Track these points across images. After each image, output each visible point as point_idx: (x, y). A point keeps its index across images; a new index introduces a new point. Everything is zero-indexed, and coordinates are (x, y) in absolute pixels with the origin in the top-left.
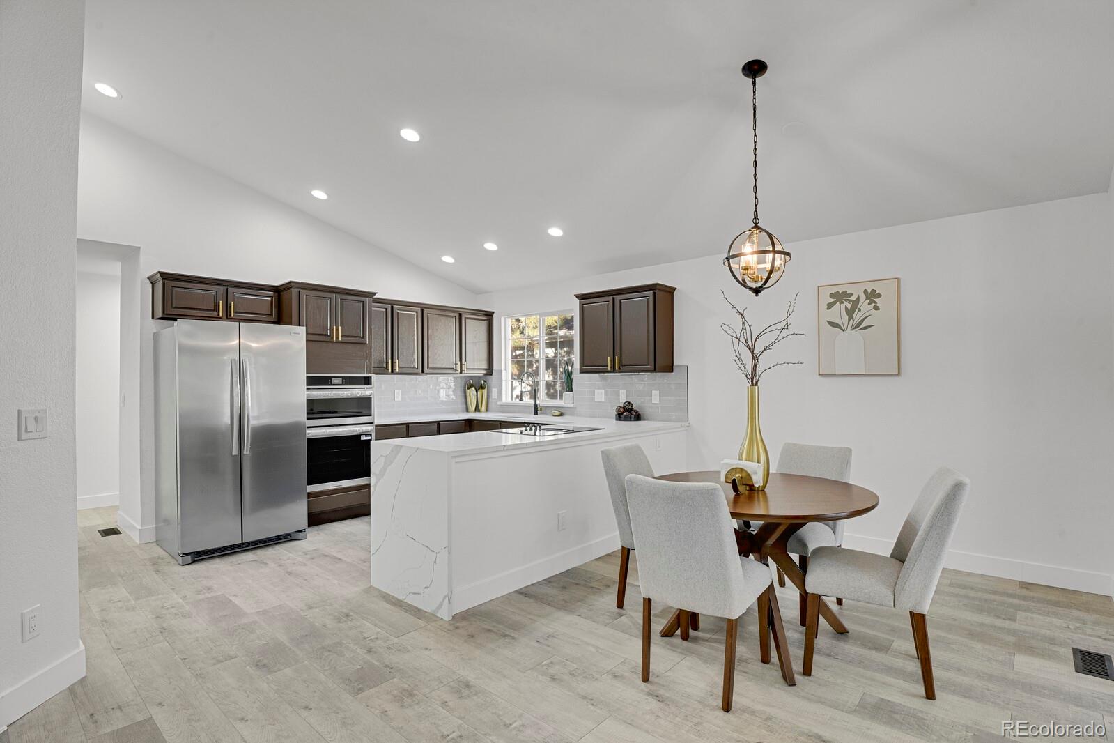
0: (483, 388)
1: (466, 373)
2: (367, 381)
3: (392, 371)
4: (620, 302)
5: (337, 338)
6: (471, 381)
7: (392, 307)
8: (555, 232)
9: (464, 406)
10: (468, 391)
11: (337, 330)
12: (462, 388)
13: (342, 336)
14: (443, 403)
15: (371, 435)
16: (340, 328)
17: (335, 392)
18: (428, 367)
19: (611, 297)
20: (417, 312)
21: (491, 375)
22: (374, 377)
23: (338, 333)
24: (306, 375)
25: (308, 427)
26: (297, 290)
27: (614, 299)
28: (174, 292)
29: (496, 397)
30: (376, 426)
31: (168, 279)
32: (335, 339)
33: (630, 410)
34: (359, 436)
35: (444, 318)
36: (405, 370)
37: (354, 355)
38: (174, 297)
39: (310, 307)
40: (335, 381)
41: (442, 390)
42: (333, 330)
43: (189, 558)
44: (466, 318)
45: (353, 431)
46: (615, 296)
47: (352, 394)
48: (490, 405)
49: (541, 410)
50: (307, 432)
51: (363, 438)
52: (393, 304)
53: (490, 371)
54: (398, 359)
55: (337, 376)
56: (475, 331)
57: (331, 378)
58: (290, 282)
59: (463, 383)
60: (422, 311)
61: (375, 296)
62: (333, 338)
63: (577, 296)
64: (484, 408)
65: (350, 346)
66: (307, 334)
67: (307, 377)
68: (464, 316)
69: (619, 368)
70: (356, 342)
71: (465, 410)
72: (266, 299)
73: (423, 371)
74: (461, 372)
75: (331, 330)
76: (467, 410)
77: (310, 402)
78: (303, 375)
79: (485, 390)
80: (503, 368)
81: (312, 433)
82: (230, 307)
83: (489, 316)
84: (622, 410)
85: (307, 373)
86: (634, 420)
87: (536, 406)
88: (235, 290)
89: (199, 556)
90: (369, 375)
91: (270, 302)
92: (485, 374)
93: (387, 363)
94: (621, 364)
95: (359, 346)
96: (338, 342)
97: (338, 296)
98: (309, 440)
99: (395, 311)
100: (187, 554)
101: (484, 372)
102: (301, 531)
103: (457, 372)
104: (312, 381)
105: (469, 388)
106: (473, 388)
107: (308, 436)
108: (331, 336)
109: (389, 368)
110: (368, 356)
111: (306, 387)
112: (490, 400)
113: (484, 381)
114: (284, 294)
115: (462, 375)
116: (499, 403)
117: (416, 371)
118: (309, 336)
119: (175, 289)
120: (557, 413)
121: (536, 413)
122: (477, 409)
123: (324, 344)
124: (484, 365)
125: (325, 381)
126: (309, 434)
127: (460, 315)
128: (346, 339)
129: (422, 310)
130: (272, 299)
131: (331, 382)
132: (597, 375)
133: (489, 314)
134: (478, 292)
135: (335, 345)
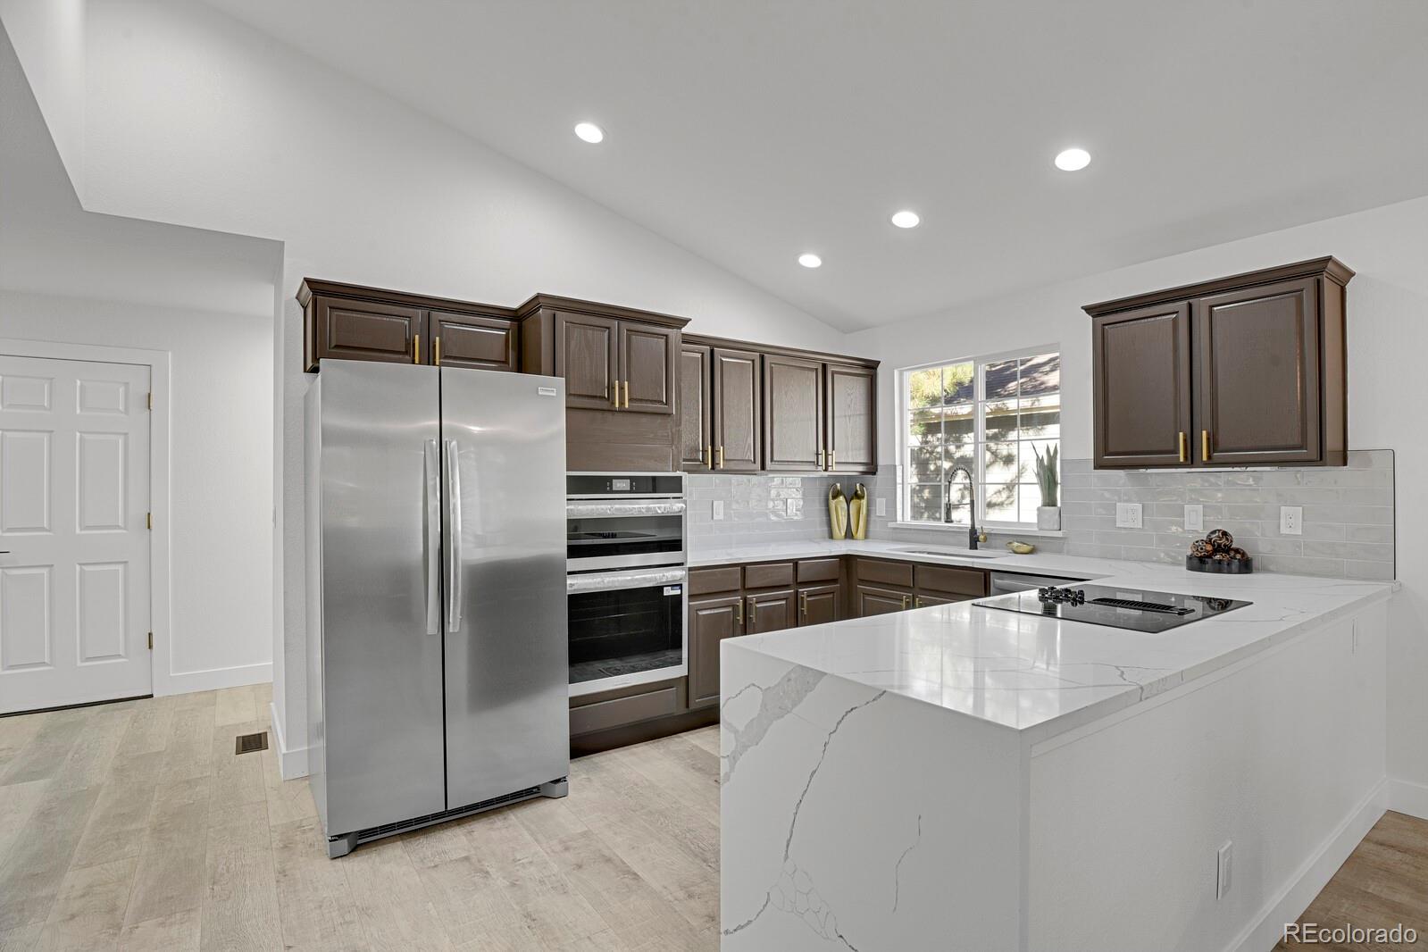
0: (859, 497)
1: (836, 470)
2: (675, 485)
3: (713, 468)
4: (1211, 312)
5: (622, 403)
6: (838, 485)
7: (712, 352)
8: (1073, 159)
9: (826, 529)
10: (833, 503)
11: (622, 388)
12: (823, 498)
13: (630, 400)
14: (792, 523)
15: (681, 585)
16: (626, 383)
17: (618, 506)
18: (772, 460)
19: (1185, 302)
20: (753, 361)
21: (874, 473)
22: (686, 477)
23: (623, 397)
24: (565, 473)
25: (570, 573)
26: (549, 312)
27: (1190, 306)
28: (334, 319)
29: (884, 514)
30: (690, 569)
31: (324, 294)
32: (617, 405)
33: (1227, 549)
34: (660, 589)
35: (798, 371)
36: (732, 466)
37: (651, 436)
38: (333, 329)
39: (573, 344)
40: (618, 485)
41: (789, 501)
42: (614, 388)
43: (344, 845)
44: (833, 373)
45: (650, 580)
46: (1191, 301)
47: (648, 509)
48: (872, 528)
49: (985, 540)
50: (569, 582)
51: (668, 592)
52: (713, 348)
53: (872, 467)
54: (723, 444)
55: (621, 476)
56: (848, 394)
57: (611, 479)
58: (538, 296)
59: (824, 488)
60: (762, 358)
61: (685, 330)
62: (613, 403)
63: (1088, 309)
64: (861, 533)
65: (644, 419)
66: (568, 395)
67: (569, 478)
68: (830, 369)
69: (1209, 457)
70: (655, 410)
71: (826, 535)
72: (497, 332)
73: (763, 467)
74: (826, 470)
75: (611, 388)
76: (831, 536)
77: (574, 526)
78: (561, 474)
79: (864, 502)
80: (897, 463)
81: (578, 584)
82: (435, 346)
83: (870, 367)
84: (1209, 548)
85: (568, 469)
86: (1240, 572)
87: (973, 531)
88: (443, 315)
89: (361, 841)
90: (678, 474)
91: (504, 338)
92: (864, 473)
93: (704, 451)
94: (1213, 445)
95: (659, 420)
96: (622, 411)
97: (625, 325)
98: (572, 597)
99: (717, 358)
100: (341, 836)
101: (861, 468)
102: (557, 781)
103: (820, 468)
104: (577, 486)
105: (835, 497)
106: (841, 498)
107: (570, 591)
108: (610, 398)
109: (707, 461)
110: (674, 439)
111: (566, 496)
112: (873, 518)
113: (862, 485)
114: (527, 323)
115: (826, 474)
116: (891, 525)
117: (752, 467)
118: (572, 398)
119: (336, 313)
120: (1026, 548)
121: (973, 546)
122: (849, 535)
123: (599, 415)
124: (863, 458)
125: (599, 486)
126: (571, 585)
127: (824, 366)
128: (638, 406)
129: (762, 360)
130: (507, 334)
131: (611, 486)
132: (1121, 473)
133: (869, 364)
134: (850, 327)
135: (619, 417)
